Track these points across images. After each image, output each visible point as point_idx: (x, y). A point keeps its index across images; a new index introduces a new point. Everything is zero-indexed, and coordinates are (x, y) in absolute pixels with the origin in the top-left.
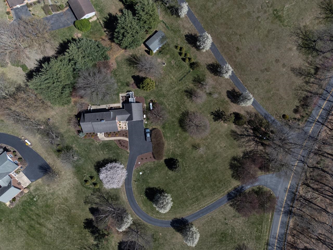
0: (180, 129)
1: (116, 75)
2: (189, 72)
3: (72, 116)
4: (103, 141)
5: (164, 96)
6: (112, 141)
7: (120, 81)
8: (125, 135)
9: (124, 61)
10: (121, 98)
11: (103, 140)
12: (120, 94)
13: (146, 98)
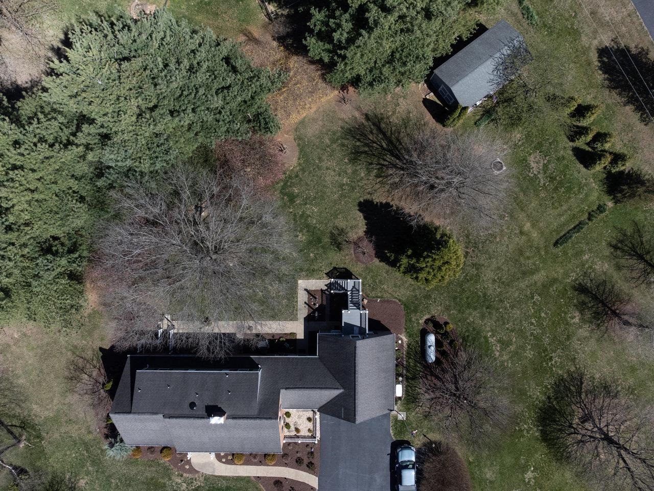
0: (541, 453)
1: (292, 198)
2: (601, 209)
3: (89, 354)
4: (207, 478)
5: (486, 304)
6: (247, 480)
7: (308, 226)
8: (306, 461)
9: (333, 141)
10: (302, 297)
11: (208, 472)
12: (300, 282)
13: (411, 307)
